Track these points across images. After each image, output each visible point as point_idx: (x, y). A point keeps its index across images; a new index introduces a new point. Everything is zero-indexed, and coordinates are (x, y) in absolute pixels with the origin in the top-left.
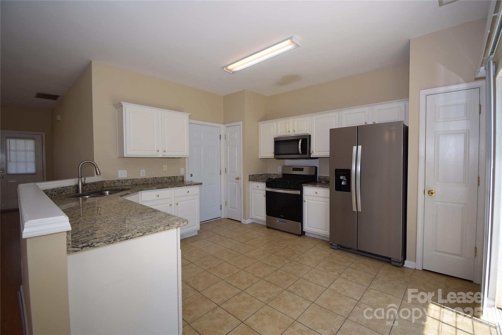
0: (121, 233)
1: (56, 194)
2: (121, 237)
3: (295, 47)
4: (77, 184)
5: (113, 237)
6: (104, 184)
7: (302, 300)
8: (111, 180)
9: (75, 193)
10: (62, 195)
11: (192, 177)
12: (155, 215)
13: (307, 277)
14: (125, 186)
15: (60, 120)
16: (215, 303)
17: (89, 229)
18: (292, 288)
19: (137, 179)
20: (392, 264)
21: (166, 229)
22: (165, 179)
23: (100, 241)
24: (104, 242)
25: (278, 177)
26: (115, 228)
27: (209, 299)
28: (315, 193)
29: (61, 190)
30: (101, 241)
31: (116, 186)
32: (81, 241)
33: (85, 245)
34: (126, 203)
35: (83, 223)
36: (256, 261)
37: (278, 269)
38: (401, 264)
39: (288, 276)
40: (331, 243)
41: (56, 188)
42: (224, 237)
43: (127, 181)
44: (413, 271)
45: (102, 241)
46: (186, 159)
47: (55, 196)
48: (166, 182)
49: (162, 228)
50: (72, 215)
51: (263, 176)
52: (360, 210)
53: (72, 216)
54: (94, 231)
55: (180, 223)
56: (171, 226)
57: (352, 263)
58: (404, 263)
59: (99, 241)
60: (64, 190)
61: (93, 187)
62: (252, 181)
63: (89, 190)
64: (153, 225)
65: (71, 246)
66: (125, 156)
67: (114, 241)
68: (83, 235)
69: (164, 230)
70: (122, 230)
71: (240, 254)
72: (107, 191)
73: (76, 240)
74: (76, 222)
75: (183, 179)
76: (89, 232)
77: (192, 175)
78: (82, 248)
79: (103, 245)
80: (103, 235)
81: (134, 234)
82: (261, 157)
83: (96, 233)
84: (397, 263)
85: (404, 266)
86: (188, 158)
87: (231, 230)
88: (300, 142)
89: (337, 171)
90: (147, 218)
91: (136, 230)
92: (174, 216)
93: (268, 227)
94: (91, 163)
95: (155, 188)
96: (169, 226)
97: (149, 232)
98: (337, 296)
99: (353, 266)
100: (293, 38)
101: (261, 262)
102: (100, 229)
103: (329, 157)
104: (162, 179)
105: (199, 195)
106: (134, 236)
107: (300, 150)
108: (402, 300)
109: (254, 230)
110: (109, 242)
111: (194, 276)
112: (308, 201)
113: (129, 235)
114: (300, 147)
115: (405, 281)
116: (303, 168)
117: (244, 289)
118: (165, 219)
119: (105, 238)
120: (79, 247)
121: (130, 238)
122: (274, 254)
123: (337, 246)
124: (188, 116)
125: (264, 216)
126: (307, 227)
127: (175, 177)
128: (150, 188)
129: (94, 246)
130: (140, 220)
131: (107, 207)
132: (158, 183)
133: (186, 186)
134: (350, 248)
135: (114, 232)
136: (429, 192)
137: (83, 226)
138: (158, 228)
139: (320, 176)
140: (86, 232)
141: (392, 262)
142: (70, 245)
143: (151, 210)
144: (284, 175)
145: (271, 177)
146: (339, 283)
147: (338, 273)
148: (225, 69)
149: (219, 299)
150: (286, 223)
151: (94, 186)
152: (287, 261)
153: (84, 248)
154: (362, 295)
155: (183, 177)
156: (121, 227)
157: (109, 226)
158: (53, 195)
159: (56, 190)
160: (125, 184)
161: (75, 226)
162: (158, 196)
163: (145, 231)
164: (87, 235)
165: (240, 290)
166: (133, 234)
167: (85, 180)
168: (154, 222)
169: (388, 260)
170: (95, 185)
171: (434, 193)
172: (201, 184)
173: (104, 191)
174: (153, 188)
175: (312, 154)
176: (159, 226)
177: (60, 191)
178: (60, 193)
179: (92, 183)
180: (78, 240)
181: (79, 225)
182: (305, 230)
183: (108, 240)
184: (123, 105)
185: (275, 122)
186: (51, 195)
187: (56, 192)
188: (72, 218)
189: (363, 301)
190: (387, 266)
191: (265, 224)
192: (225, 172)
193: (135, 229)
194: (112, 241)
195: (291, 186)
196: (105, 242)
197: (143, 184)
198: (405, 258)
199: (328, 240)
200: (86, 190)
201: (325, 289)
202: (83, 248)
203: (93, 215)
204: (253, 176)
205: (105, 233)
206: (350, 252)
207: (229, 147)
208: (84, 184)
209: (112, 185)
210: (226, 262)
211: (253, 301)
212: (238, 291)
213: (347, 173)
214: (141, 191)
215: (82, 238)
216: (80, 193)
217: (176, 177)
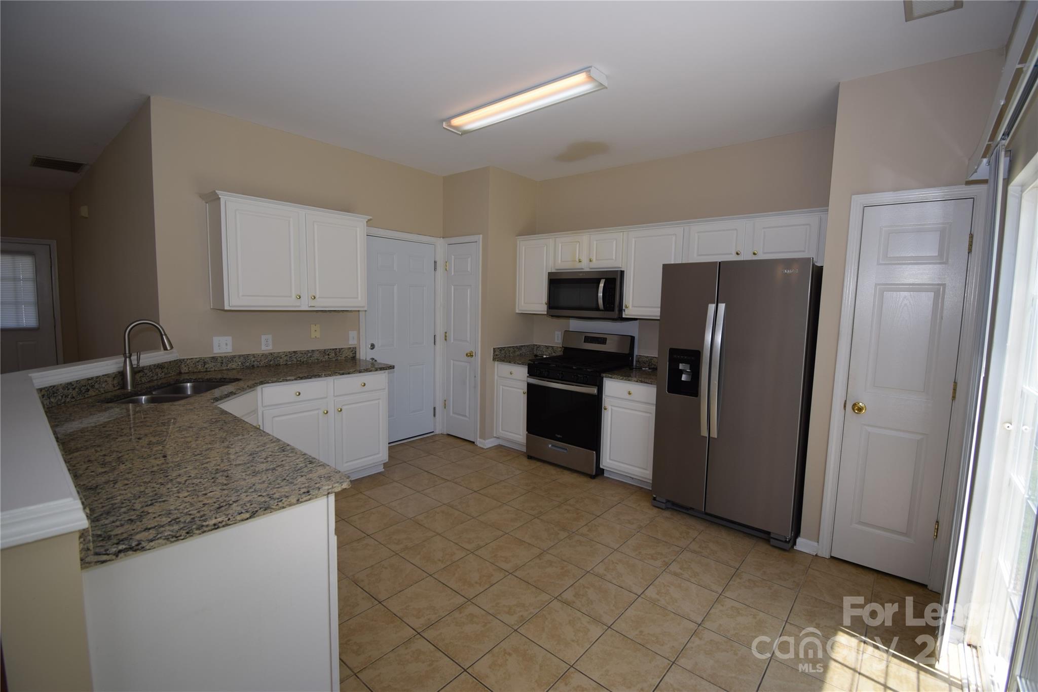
0: (204, 515)
1: (74, 393)
2: (203, 526)
3: (594, 90)
4: (121, 369)
5: (185, 527)
6: (183, 366)
7: (588, 622)
8: (196, 358)
9: (118, 388)
10: (89, 396)
11: (375, 349)
12: (282, 461)
13: (600, 570)
14: (228, 370)
15: (87, 216)
16: (411, 627)
17: (136, 499)
18: (569, 595)
19: (254, 356)
20: (772, 543)
21: (303, 500)
22: (316, 355)
23: (157, 538)
24: (164, 538)
25: (554, 352)
26: (193, 498)
27: (400, 618)
28: (628, 395)
29: (85, 386)
30: (159, 536)
31: (208, 370)
32: (117, 535)
33: (124, 547)
34: (225, 423)
35: (126, 482)
36: (501, 533)
37: (545, 551)
38: (790, 545)
39: (563, 568)
40: (655, 496)
41: (74, 381)
42: (438, 476)
43: (232, 358)
44: (812, 560)
45: (161, 537)
46: (360, 313)
47: (74, 397)
48: (316, 361)
49: (293, 499)
50: (105, 455)
51: (523, 350)
52: (714, 434)
53: (105, 460)
54: (147, 506)
55: (333, 486)
56: (314, 493)
57: (694, 540)
58: (795, 543)
59: (154, 537)
60: (93, 384)
61: (158, 375)
62: (500, 361)
63: (149, 382)
64: (275, 490)
65: (92, 552)
66: (227, 308)
67: (188, 535)
68: (122, 517)
69: (297, 504)
70: (207, 506)
71: (469, 517)
72: (188, 382)
73: (105, 532)
74: (111, 479)
75: (354, 355)
76: (134, 510)
77: (373, 346)
78: (117, 554)
79: (163, 545)
80: (164, 519)
81: (232, 516)
82: (520, 310)
83: (149, 513)
84: (782, 543)
85: (795, 548)
86: (366, 311)
87: (453, 462)
88: (602, 285)
89: (673, 352)
90: (264, 469)
91: (238, 506)
92: (324, 465)
93: (530, 457)
94: (151, 326)
95: (293, 378)
96: (309, 495)
97: (265, 510)
98: (657, 614)
99: (694, 546)
100: (593, 70)
101: (511, 536)
102: (160, 502)
103: (659, 318)
104: (309, 355)
105: (387, 390)
106: (231, 520)
107: (601, 301)
108: (785, 624)
109: (501, 461)
110: (177, 537)
111: (372, 566)
112: (613, 408)
113: (220, 520)
114: (600, 294)
115: (794, 581)
116: (606, 338)
117: (471, 597)
118: (303, 472)
119: (168, 528)
120: (111, 552)
121: (223, 526)
122: (538, 518)
123: (665, 502)
124: (365, 222)
125: (522, 434)
126: (608, 461)
127: (338, 350)
128: (282, 379)
129: (143, 547)
130: (250, 474)
131: (183, 433)
132: (301, 364)
133: (360, 372)
134: (692, 509)
135: (189, 511)
136: (854, 405)
137: (124, 492)
138: (284, 499)
139: (640, 356)
140: (128, 510)
141: (772, 540)
142: (91, 550)
143: (275, 444)
144: (566, 349)
145: (540, 353)
146: (663, 584)
147: (664, 561)
148: (444, 125)
149: (419, 618)
150: (565, 451)
151: (160, 372)
152: (563, 535)
153: (122, 555)
154: (708, 611)
155: (354, 351)
156: (206, 494)
157: (179, 493)
158: (69, 397)
159: (75, 386)
160: (227, 366)
161: (107, 491)
162: (299, 394)
163: (256, 508)
164: (130, 520)
165: (465, 597)
166: (230, 516)
167: (138, 360)
168: (279, 481)
169: (764, 536)
170: (163, 370)
171: (864, 409)
172: (392, 367)
173: (181, 383)
174: (288, 378)
175: (626, 310)
176: (287, 495)
177: (83, 387)
178: (84, 391)
179: (155, 365)
180: (110, 533)
181: (116, 486)
182: (603, 466)
183: (174, 534)
184: (220, 198)
185: (551, 239)
186: (64, 397)
187: (74, 389)
188: (102, 464)
189: (707, 624)
190: (763, 547)
191: (524, 450)
192: (444, 339)
193: (234, 502)
194: (183, 534)
195: (579, 376)
196: (168, 538)
197: (268, 366)
198: (797, 532)
199: (648, 488)
200: (141, 381)
201: (635, 597)
202: (119, 554)
203: (150, 456)
204: (501, 349)
205: (170, 514)
206: (693, 515)
207: (453, 287)
208: (136, 370)
209: (200, 368)
210: (440, 535)
211: (490, 623)
212: (460, 600)
213: (694, 357)
214: (262, 384)
215: (118, 527)
216: (129, 388)
217: (340, 351)
